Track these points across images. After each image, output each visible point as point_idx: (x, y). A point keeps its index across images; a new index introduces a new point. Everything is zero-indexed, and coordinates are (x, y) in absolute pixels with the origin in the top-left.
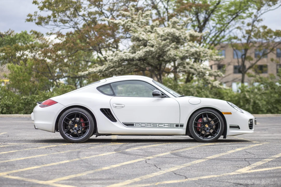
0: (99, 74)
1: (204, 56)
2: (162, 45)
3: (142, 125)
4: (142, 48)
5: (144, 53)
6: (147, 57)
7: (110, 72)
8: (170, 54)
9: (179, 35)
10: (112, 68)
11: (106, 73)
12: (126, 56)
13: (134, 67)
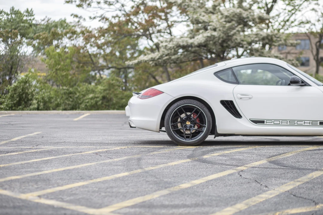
0: (151, 63)
1: (276, 40)
2: (226, 28)
3: (275, 122)
4: (203, 32)
5: (204, 39)
6: (208, 42)
7: (164, 60)
8: (236, 39)
10: (166, 55)
11: (159, 62)
12: (183, 42)
13: (192, 55)
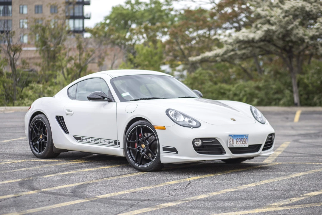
0: (218, 59)
2: (284, 23)
3: (87, 140)
4: (260, 26)
8: (297, 34)
9: (310, 10)
10: (231, 51)
13: (258, 50)
